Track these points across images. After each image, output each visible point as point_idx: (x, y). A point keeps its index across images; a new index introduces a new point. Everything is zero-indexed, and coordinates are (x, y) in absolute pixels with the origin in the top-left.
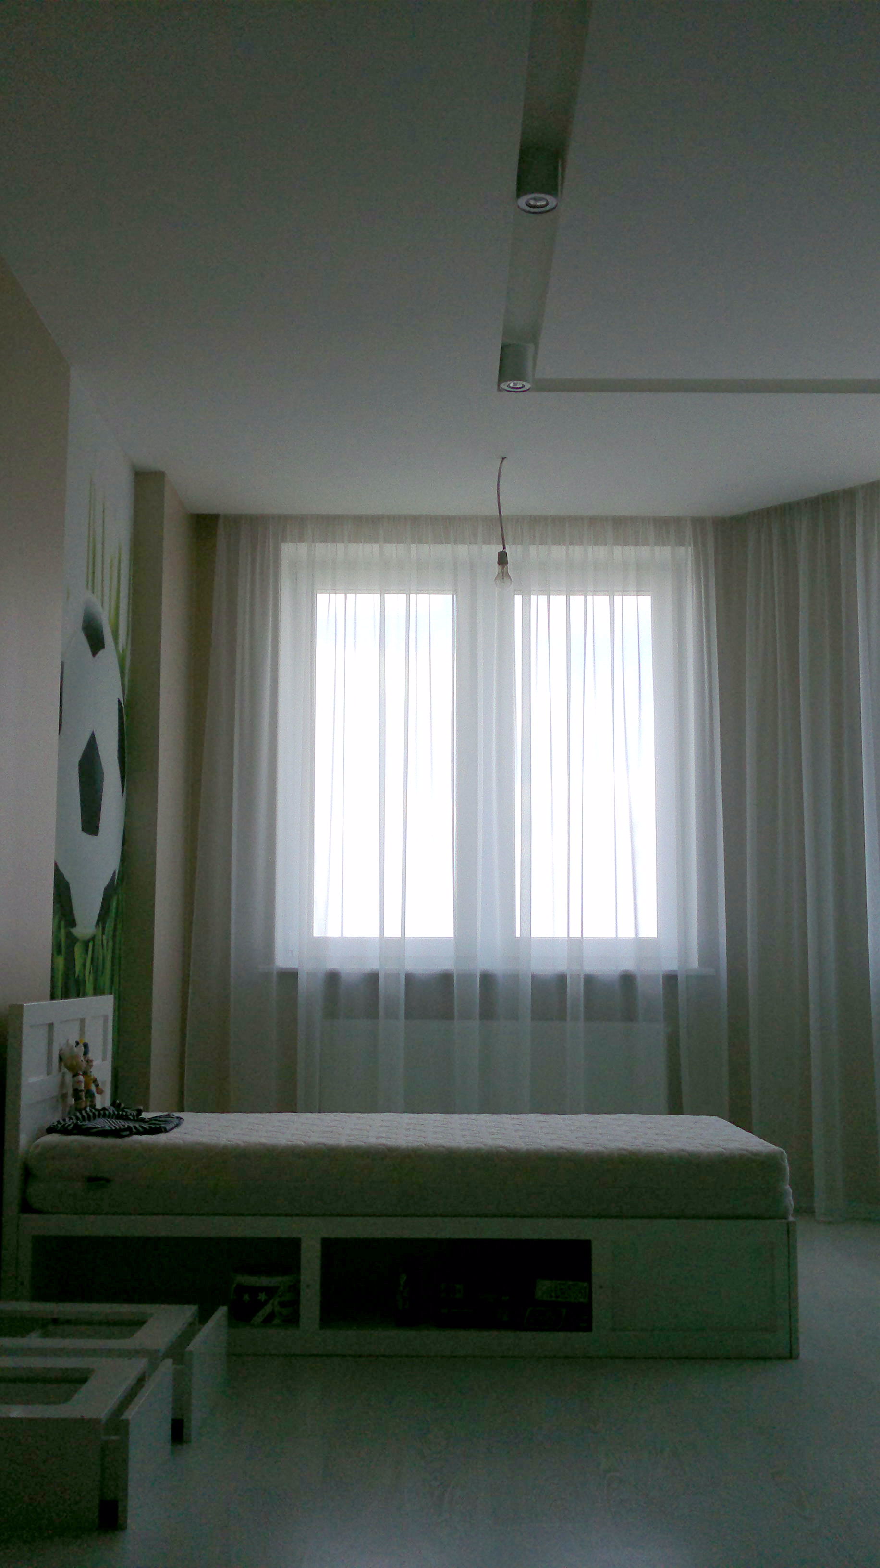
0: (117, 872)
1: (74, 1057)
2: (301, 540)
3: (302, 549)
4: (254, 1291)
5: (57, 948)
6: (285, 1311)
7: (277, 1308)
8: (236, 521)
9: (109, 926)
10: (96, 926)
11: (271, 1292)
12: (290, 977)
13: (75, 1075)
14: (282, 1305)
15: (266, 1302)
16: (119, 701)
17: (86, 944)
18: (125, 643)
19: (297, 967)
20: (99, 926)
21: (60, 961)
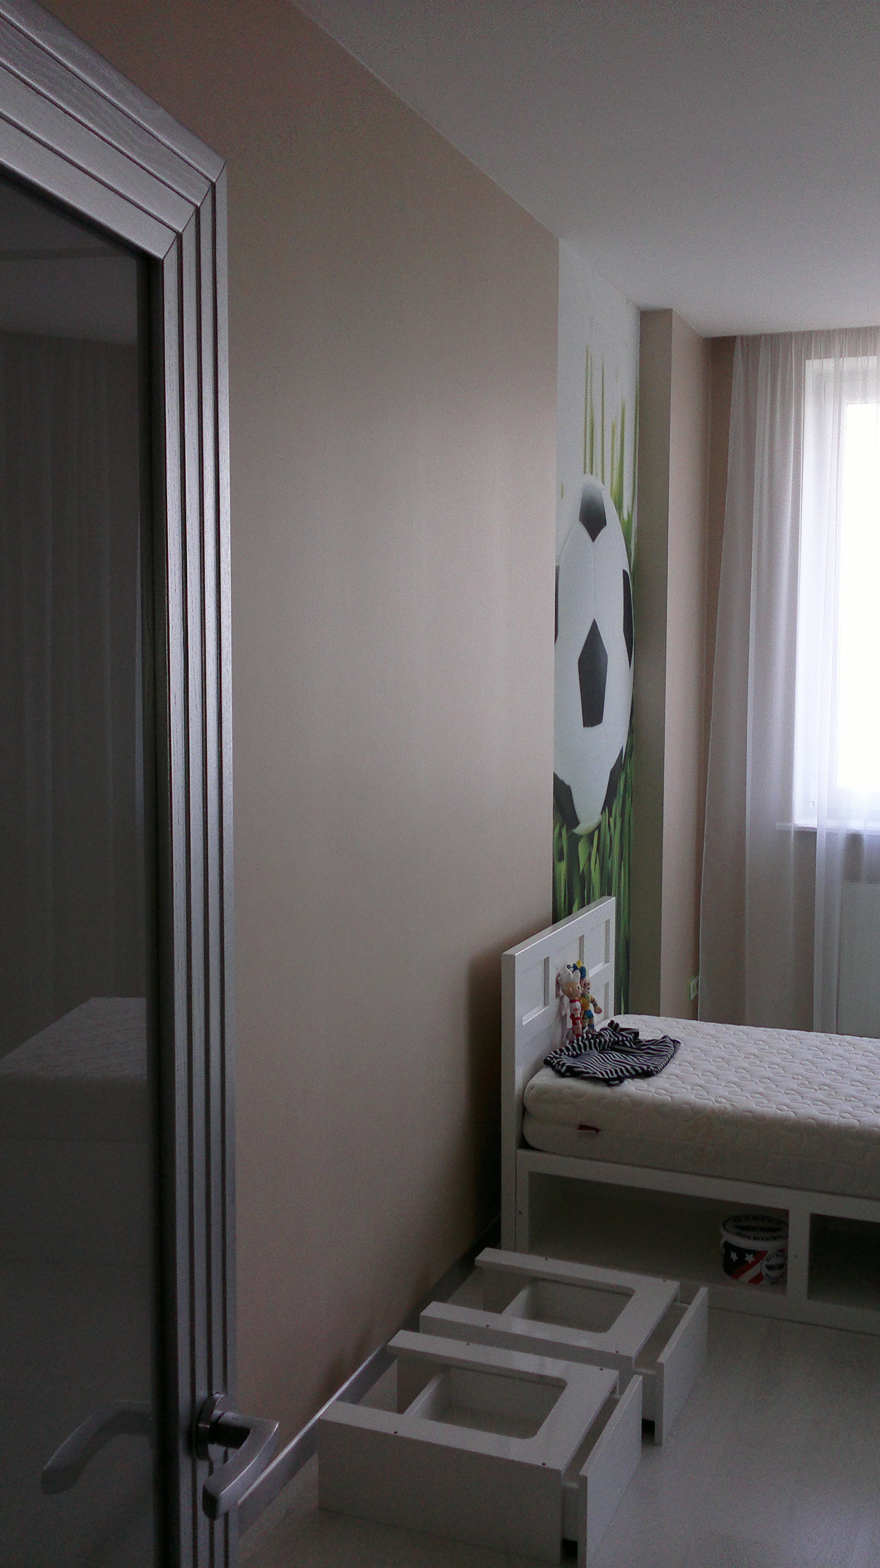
0: (625, 746)
1: (570, 984)
2: (827, 355)
3: (829, 364)
4: (742, 1252)
5: (559, 856)
6: (774, 1274)
7: (765, 1271)
8: (753, 342)
9: (616, 806)
10: (602, 813)
11: (759, 1255)
12: (808, 836)
13: (572, 1001)
14: (769, 1268)
15: (754, 1264)
16: (624, 572)
17: (590, 836)
18: (630, 509)
19: (815, 826)
20: (605, 812)
21: (563, 867)
